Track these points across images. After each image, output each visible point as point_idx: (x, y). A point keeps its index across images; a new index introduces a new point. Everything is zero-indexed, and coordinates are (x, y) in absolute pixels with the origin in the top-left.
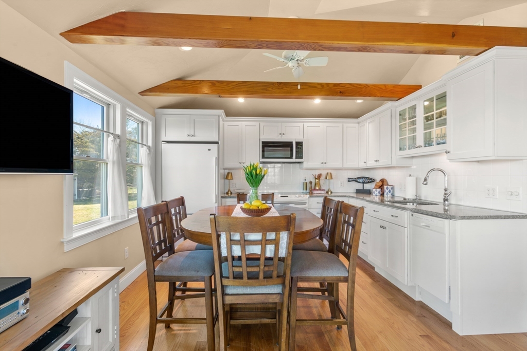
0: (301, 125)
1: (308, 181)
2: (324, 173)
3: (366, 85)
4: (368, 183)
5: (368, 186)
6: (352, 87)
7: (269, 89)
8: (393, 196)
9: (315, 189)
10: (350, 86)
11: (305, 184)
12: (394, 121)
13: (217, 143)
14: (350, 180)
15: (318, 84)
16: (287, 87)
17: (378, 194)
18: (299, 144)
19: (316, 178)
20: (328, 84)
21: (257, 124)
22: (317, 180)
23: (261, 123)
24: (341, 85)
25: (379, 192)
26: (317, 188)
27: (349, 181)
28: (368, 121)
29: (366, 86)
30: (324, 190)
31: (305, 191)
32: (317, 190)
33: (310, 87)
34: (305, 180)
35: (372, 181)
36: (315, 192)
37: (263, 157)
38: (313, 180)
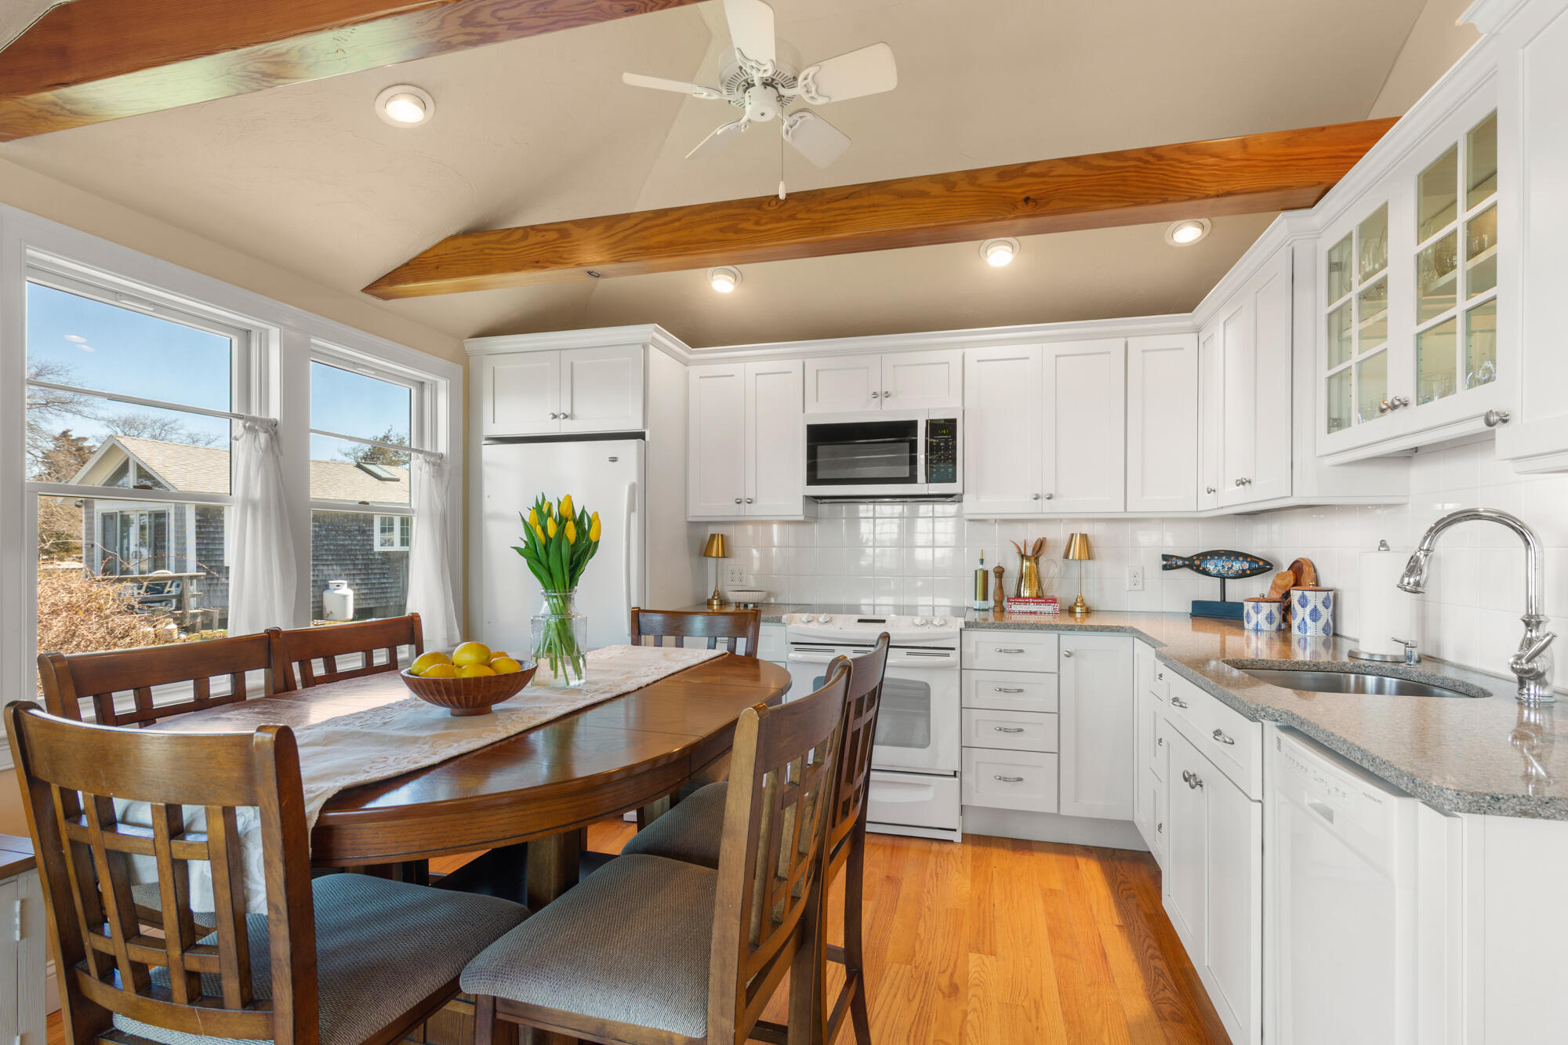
0: (954, 355)
1: (990, 566)
2: (1057, 535)
4: (1242, 575)
5: (1237, 591)
6: (1080, 171)
7: (744, 225)
8: (1333, 633)
9: (1018, 596)
10: (1072, 170)
11: (980, 574)
12: (1304, 297)
13: (640, 436)
14: (1170, 563)
15: (933, 179)
16: (809, 211)
17: (1265, 626)
18: (944, 432)
19: (1023, 556)
20: (972, 175)
21: (795, 365)
22: (1026, 564)
23: (807, 361)
24: (1030, 170)
25: (1270, 618)
26: (1025, 593)
27: (1165, 568)
30: (1054, 601)
31: (979, 604)
32: (1026, 600)
34: (982, 561)
35: (1259, 566)
36: (1016, 608)
37: (813, 479)
38: (1013, 565)
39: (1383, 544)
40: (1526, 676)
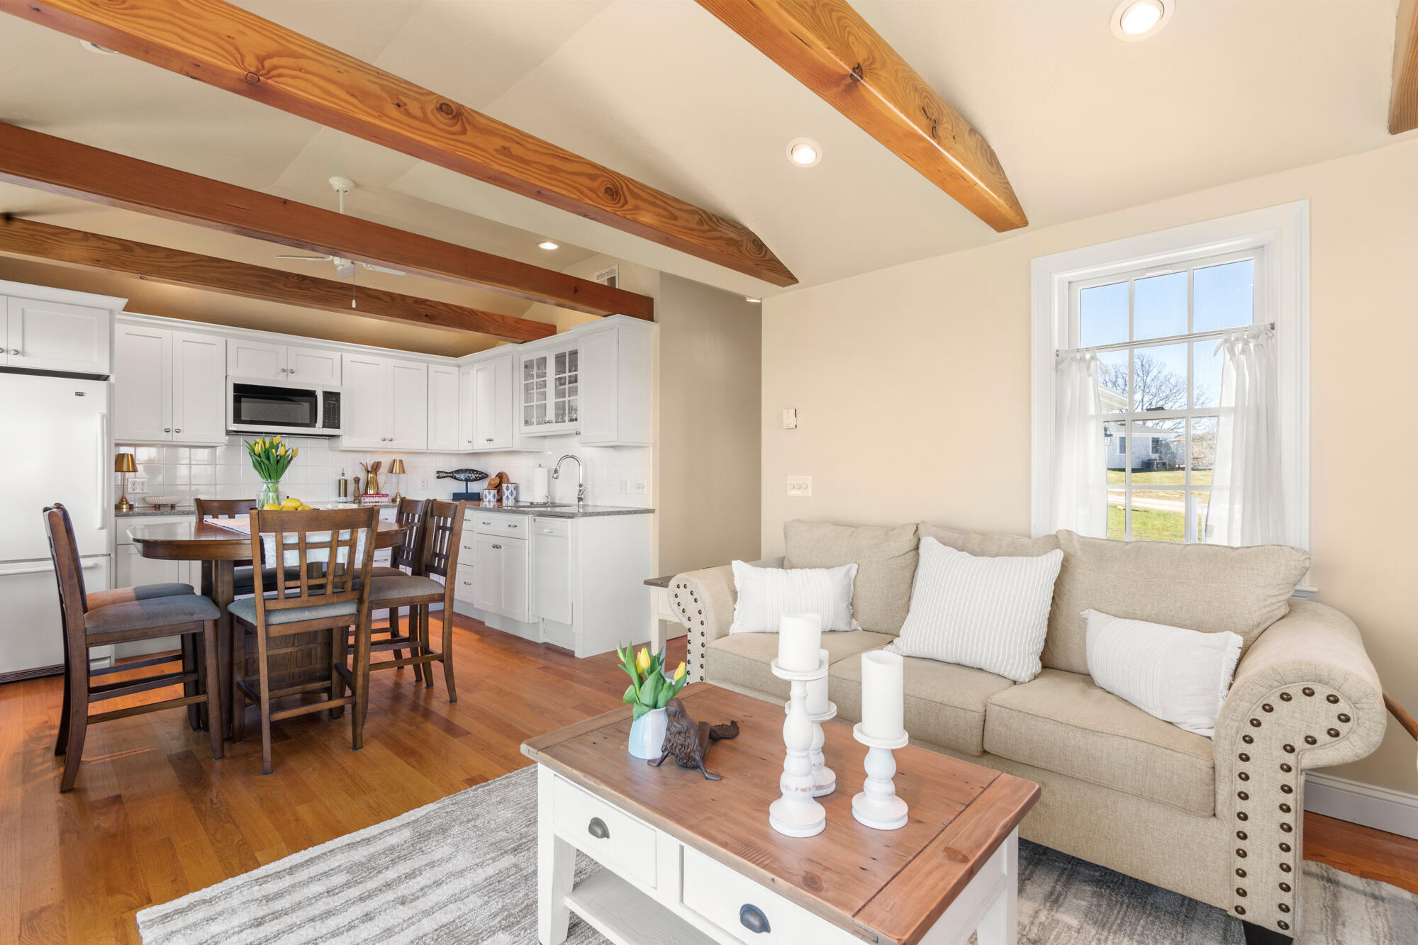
0: (336, 355)
1: (349, 477)
2: (386, 461)
3: (472, 310)
4: (476, 480)
5: (474, 487)
6: (445, 309)
7: (275, 284)
8: (517, 500)
9: (366, 493)
10: (443, 308)
11: (342, 482)
12: (516, 375)
13: (105, 378)
14: (441, 475)
15: (384, 293)
16: (318, 289)
17: (492, 499)
18: (333, 398)
19: (368, 472)
20: (403, 297)
21: (222, 340)
22: (371, 475)
23: (229, 340)
24: (428, 303)
25: (494, 496)
26: (371, 492)
27: (438, 477)
28: (477, 366)
29: (472, 312)
30: (387, 495)
31: (343, 499)
32: (372, 496)
33: (370, 296)
34: (343, 474)
35: (482, 476)
36: (368, 500)
37: (238, 419)
38: (362, 476)
39: (540, 465)
40: (580, 499)
